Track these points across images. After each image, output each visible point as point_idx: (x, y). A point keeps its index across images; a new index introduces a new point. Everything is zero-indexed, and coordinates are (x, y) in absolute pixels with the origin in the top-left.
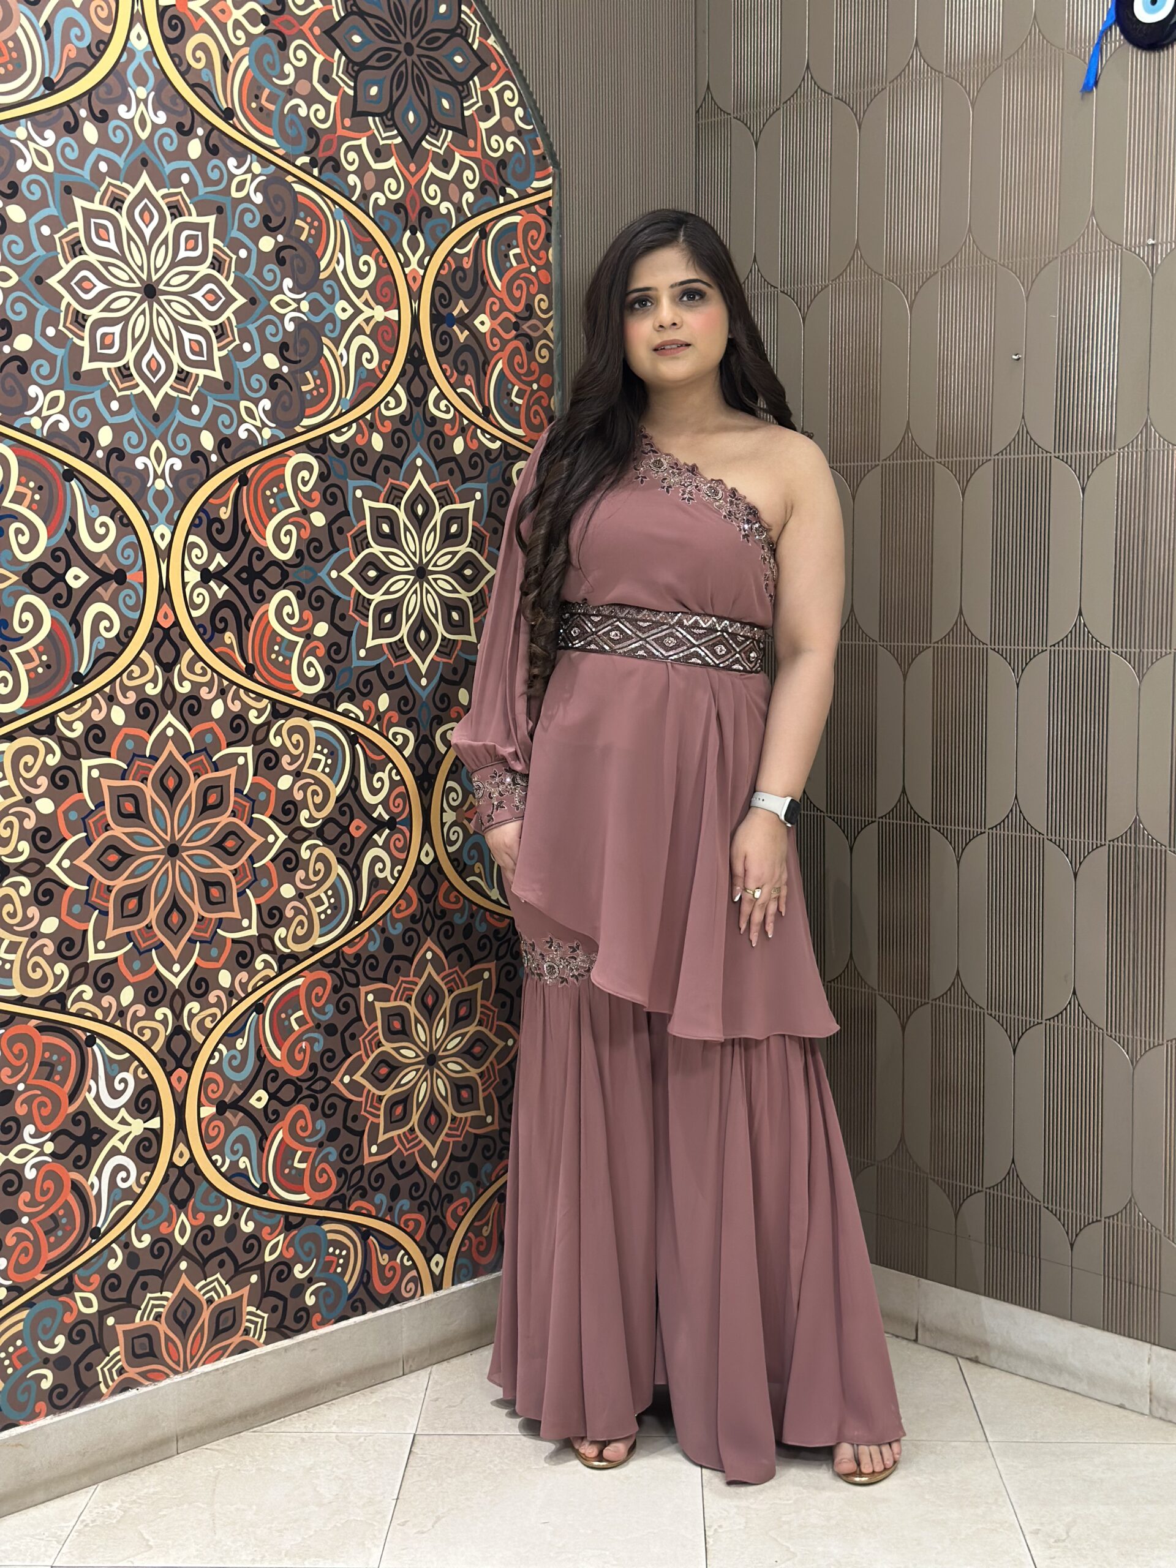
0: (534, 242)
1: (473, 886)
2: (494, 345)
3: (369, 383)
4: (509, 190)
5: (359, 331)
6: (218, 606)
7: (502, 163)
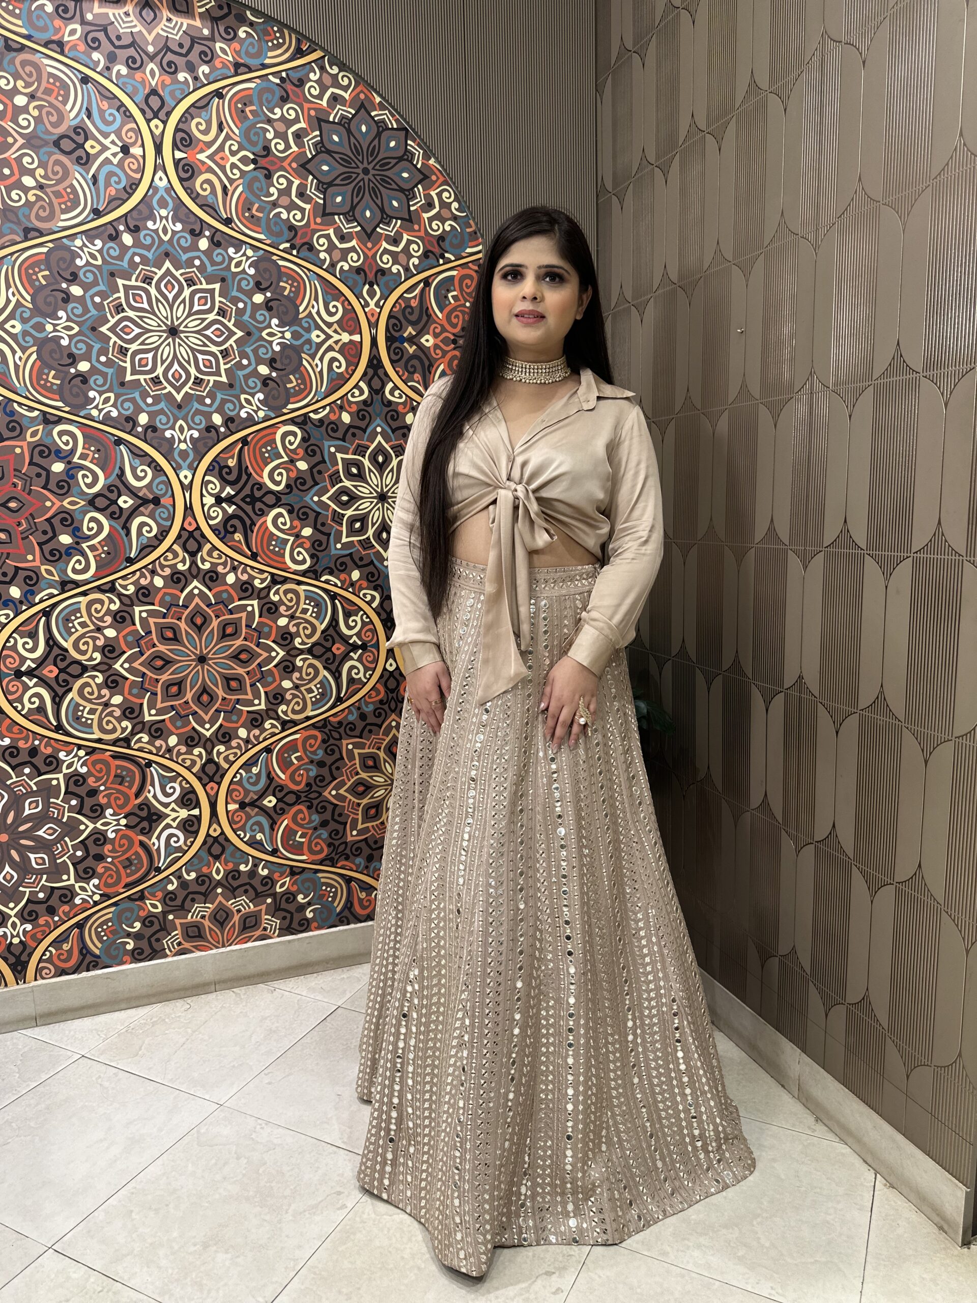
0: (468, 287)
2: (437, 354)
3: (337, 382)
4: (447, 255)
5: (330, 348)
6: (228, 519)
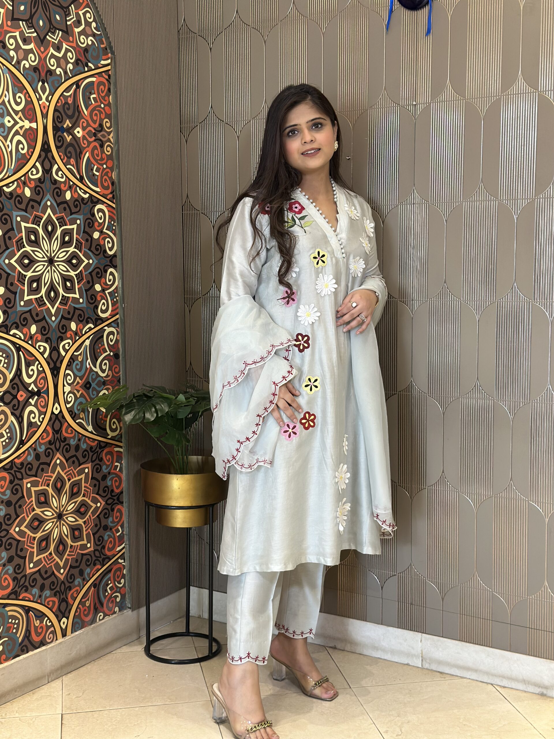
0: (102, 92)
1: (79, 424)
2: (85, 144)
4: (90, 64)
5: (17, 133)
7: (86, 50)
